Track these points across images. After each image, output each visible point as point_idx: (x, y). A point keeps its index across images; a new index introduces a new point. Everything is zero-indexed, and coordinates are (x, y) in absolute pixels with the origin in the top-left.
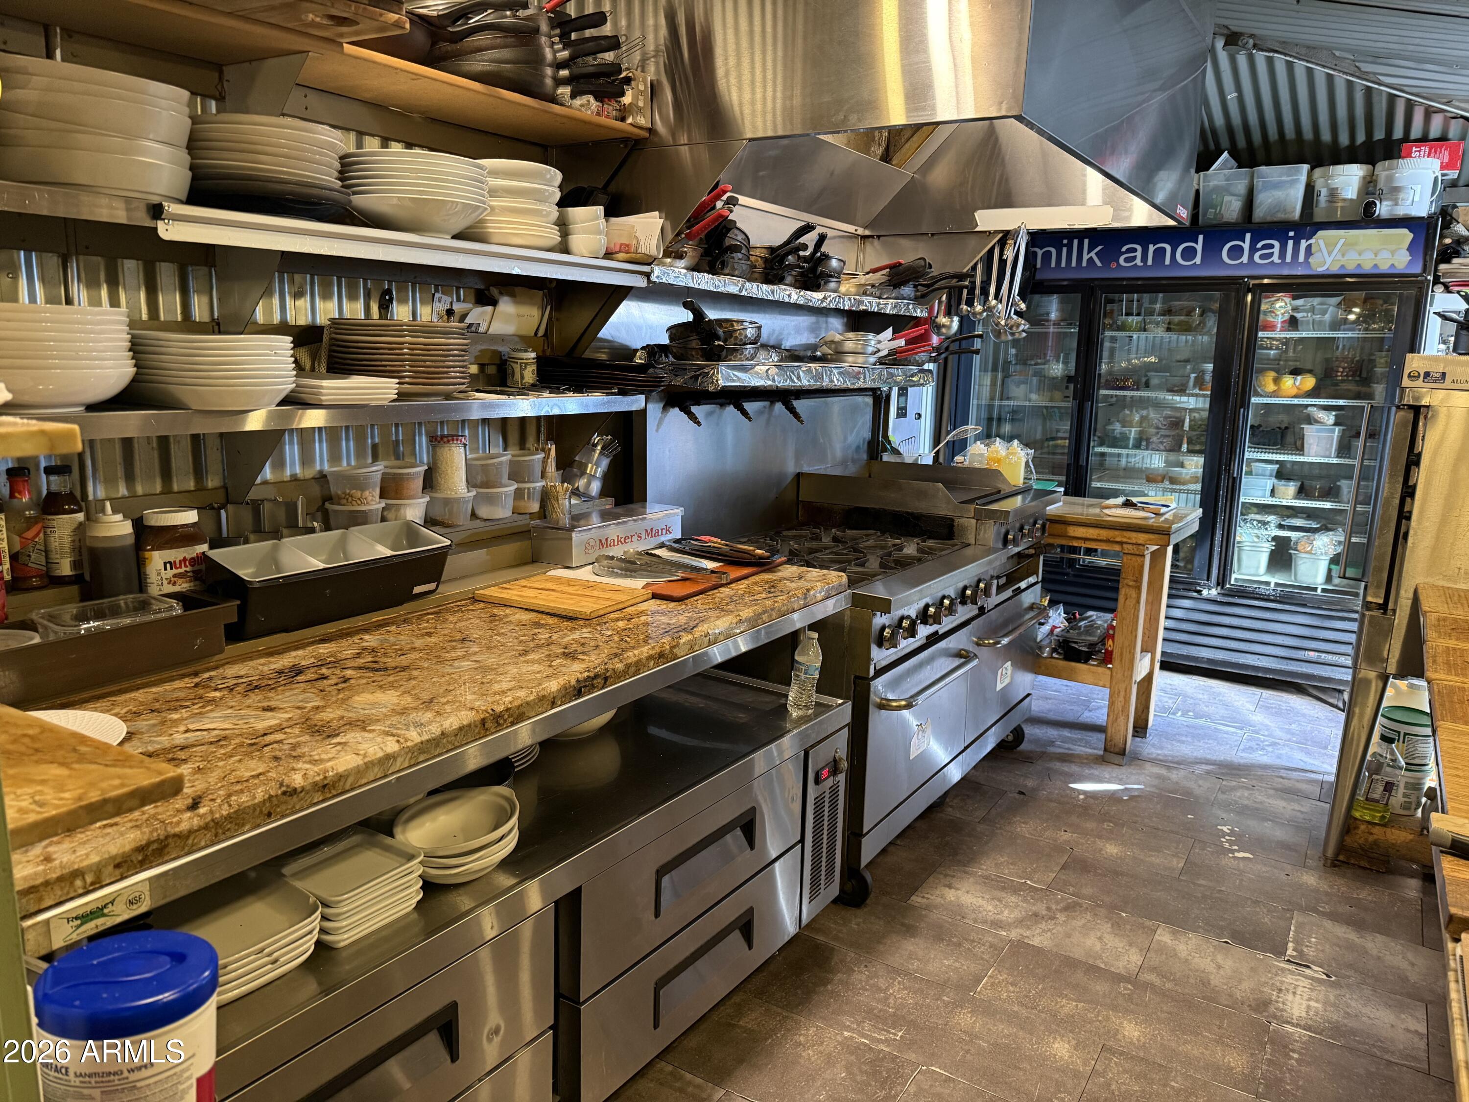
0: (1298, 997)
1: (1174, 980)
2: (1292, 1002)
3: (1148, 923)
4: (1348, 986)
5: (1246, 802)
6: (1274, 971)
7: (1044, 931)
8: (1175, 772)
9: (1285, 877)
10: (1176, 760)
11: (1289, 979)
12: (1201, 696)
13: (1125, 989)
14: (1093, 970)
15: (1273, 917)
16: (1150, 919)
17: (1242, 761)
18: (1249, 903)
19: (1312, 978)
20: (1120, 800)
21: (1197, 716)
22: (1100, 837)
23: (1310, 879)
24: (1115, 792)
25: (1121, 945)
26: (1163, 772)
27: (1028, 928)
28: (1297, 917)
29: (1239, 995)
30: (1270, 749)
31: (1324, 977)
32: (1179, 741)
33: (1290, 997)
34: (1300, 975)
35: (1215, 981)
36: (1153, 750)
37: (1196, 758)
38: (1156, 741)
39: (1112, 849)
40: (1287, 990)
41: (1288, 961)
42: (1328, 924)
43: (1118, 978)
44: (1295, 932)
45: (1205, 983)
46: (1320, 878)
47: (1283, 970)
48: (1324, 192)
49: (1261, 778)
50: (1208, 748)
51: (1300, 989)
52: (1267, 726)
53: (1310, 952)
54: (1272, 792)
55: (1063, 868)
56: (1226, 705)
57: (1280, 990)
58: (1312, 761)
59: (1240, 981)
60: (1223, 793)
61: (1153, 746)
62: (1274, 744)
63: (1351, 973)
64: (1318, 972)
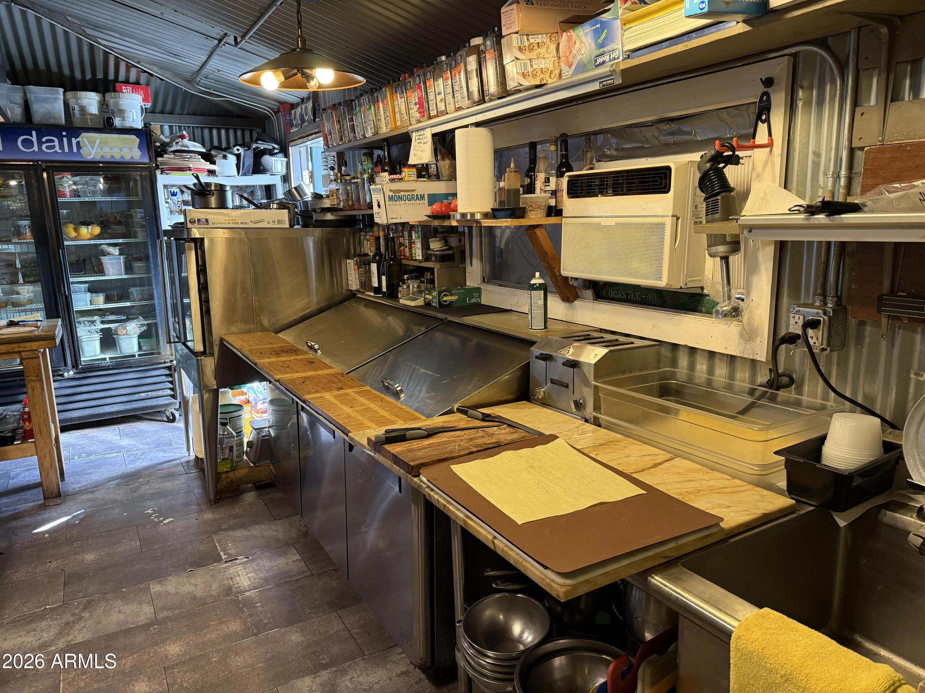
0: (241, 576)
1: (177, 607)
2: (240, 580)
3: (142, 586)
4: (259, 557)
5: (151, 492)
6: (222, 571)
7: (80, 630)
8: (98, 493)
9: (196, 521)
10: (93, 485)
11: (232, 570)
12: (83, 442)
13: (155, 629)
14: (127, 632)
15: (204, 544)
16: (142, 583)
17: (133, 470)
18: (188, 544)
19: (242, 563)
20: (75, 525)
21: (88, 455)
22: (77, 554)
23: (208, 516)
24: (67, 521)
25: (135, 607)
26: (90, 496)
27: (69, 634)
28: (216, 538)
29: (214, 593)
30: (143, 457)
31: (246, 559)
32: (87, 474)
33: (238, 579)
34: (235, 565)
35: (199, 594)
36: (74, 486)
37: (105, 479)
38: (72, 480)
39: (90, 557)
40: (235, 576)
41: (226, 562)
42: (231, 533)
43: (146, 626)
44: (219, 546)
45: (194, 598)
46: (213, 513)
47: (226, 568)
48: (77, 108)
49: (149, 475)
50: (108, 471)
51: (240, 572)
52: (133, 445)
53: (232, 551)
54: (160, 480)
55: (65, 585)
56: (102, 442)
57: (232, 578)
58: (169, 455)
59: (211, 586)
60: (134, 492)
61: (72, 483)
62: (143, 454)
63: (256, 550)
64: (242, 559)
